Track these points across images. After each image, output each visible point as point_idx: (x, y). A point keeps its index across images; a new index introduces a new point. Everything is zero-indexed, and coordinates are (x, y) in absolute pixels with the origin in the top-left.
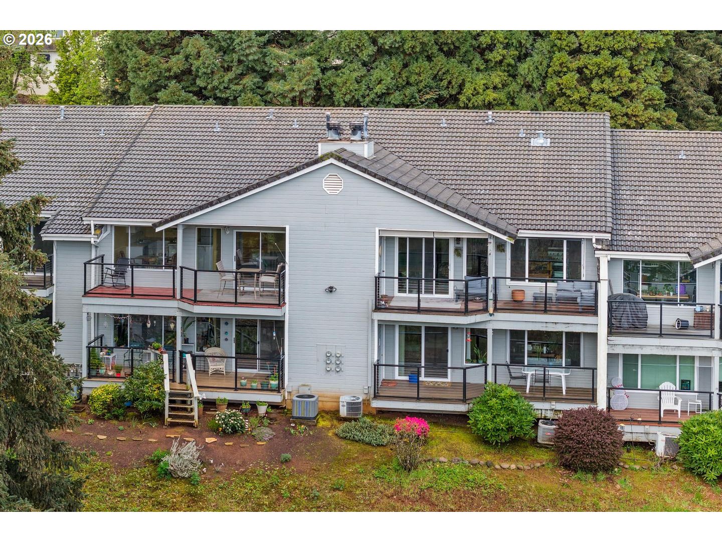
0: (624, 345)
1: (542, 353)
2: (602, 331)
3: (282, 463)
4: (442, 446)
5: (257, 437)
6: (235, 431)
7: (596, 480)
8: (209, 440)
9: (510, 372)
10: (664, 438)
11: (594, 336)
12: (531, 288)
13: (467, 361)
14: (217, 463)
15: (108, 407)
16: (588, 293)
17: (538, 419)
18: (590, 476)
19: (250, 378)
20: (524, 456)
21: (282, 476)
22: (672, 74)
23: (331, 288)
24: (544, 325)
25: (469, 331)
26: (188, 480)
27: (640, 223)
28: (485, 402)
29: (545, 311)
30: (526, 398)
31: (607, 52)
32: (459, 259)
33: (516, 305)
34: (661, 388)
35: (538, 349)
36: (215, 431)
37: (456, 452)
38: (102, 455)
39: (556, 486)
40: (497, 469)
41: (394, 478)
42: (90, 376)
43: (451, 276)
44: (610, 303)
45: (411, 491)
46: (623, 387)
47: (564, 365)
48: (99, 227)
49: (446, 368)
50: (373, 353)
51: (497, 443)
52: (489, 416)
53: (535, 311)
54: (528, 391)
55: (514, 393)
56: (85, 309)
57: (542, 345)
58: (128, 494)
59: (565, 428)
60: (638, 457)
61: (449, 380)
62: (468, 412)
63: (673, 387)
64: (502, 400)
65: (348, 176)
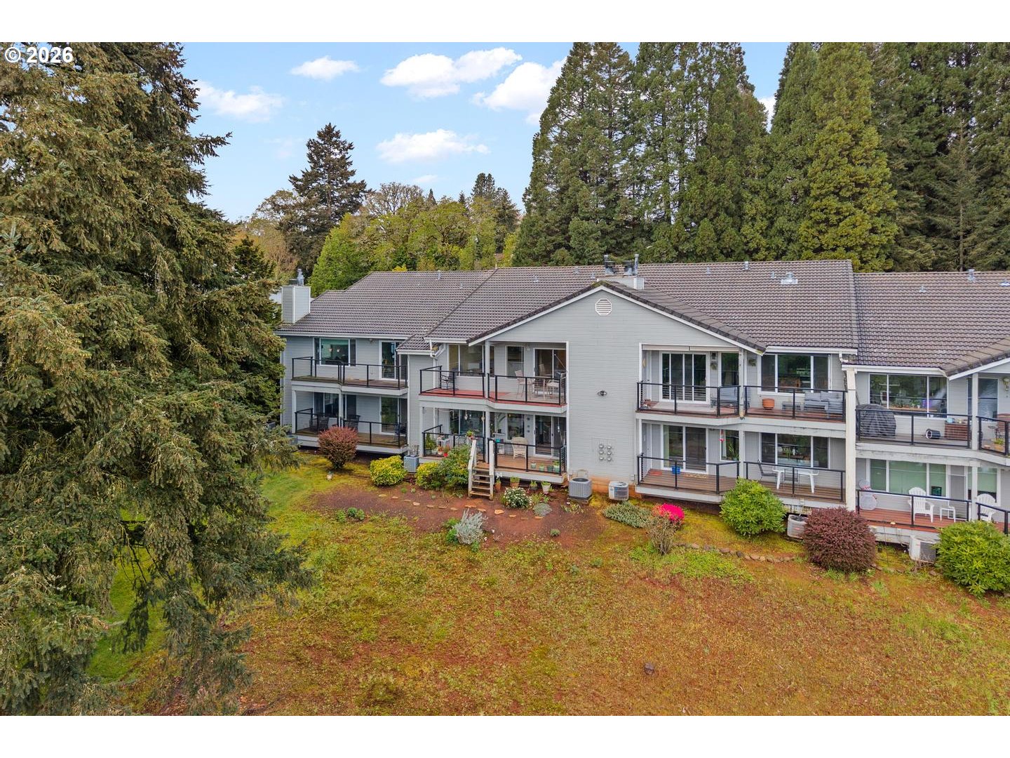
0: (873, 451)
1: (792, 454)
2: (851, 436)
3: (552, 537)
4: (696, 532)
5: (536, 512)
6: (518, 505)
7: (848, 581)
8: (497, 512)
9: (761, 470)
10: (919, 542)
11: (842, 441)
12: (780, 398)
13: (723, 458)
14: (498, 533)
15: (429, 479)
16: (836, 402)
17: (788, 514)
18: (842, 575)
19: (539, 462)
20: (774, 547)
21: (548, 550)
22: (892, 264)
23: (603, 392)
24: (793, 429)
25: (725, 433)
26: (469, 547)
27: (885, 342)
28: (736, 496)
29: (794, 417)
30: (776, 494)
31: (842, 249)
32: (714, 371)
33: (767, 411)
34: (911, 492)
35: (788, 451)
36: (504, 505)
37: (708, 539)
38: (410, 519)
39: (806, 582)
40: (747, 560)
41: (648, 560)
42: (425, 455)
43: (708, 383)
44: (858, 411)
45: (663, 575)
46: (870, 489)
47: (812, 466)
48: (438, 345)
49: (705, 463)
50: (638, 447)
51: (747, 534)
52: (739, 509)
53: (784, 416)
54: (778, 487)
55: (764, 489)
56: (421, 405)
57: (792, 448)
58: (420, 556)
59: (815, 526)
60: (891, 558)
61: (707, 473)
62: (720, 504)
63: (923, 493)
64: (752, 495)
65: (616, 300)
